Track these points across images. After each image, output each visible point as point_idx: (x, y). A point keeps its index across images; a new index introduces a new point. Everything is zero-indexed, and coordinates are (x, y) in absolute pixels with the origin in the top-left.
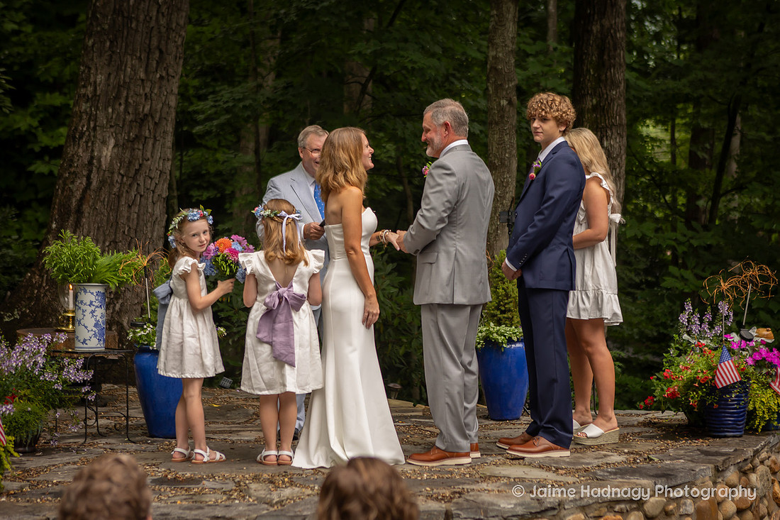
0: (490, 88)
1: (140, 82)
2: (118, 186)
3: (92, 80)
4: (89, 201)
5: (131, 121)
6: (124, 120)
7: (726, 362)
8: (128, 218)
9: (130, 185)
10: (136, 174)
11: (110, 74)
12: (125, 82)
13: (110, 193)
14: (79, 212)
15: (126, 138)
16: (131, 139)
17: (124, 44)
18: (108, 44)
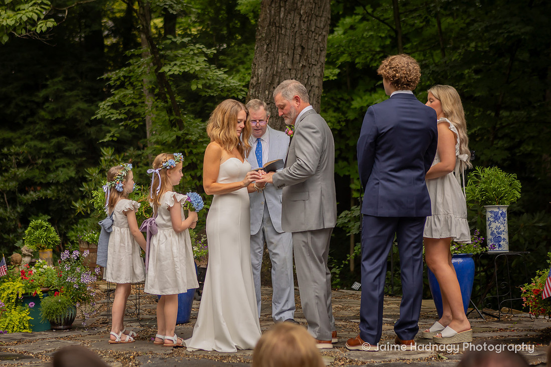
1: (288, 71)
3: (256, 73)
11: (267, 68)
12: (277, 72)
17: (276, 46)
18: (265, 46)
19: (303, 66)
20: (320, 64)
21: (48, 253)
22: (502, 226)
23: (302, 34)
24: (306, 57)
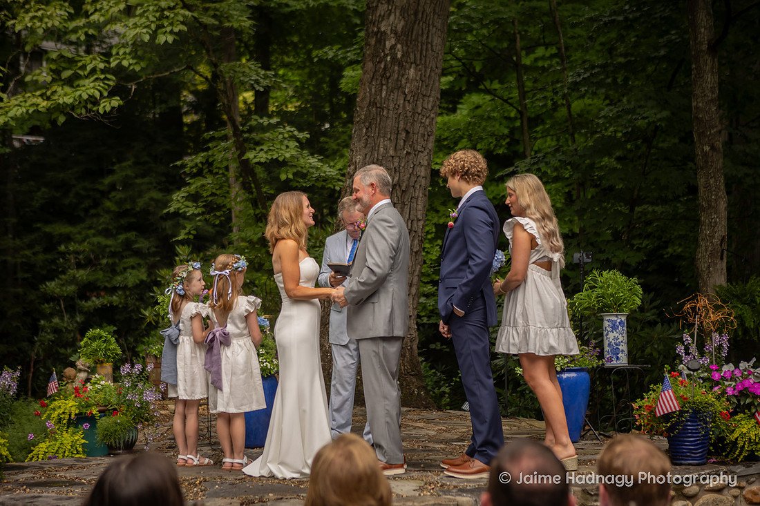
0: (695, 136)
7: (666, 392)
12: (378, 159)
17: (377, 129)
18: (364, 130)
19: (408, 153)
20: (427, 151)
21: (108, 368)
22: (620, 336)
23: (406, 116)
24: (410, 143)
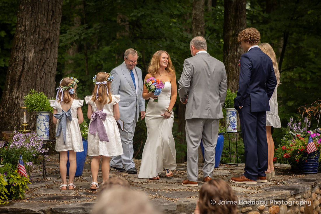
0: (193, 27)
1: (44, 25)
2: (36, 70)
3: (24, 24)
4: (24, 76)
5: (41, 42)
6: (38, 41)
8: (40, 83)
9: (41, 70)
10: (43, 64)
11: (31, 21)
12: (38, 25)
13: (32, 73)
14: (19, 81)
15: (39, 49)
16: (41, 49)
17: (37, 8)
18: (30, 8)
19: (53, 23)
22: (235, 119)
